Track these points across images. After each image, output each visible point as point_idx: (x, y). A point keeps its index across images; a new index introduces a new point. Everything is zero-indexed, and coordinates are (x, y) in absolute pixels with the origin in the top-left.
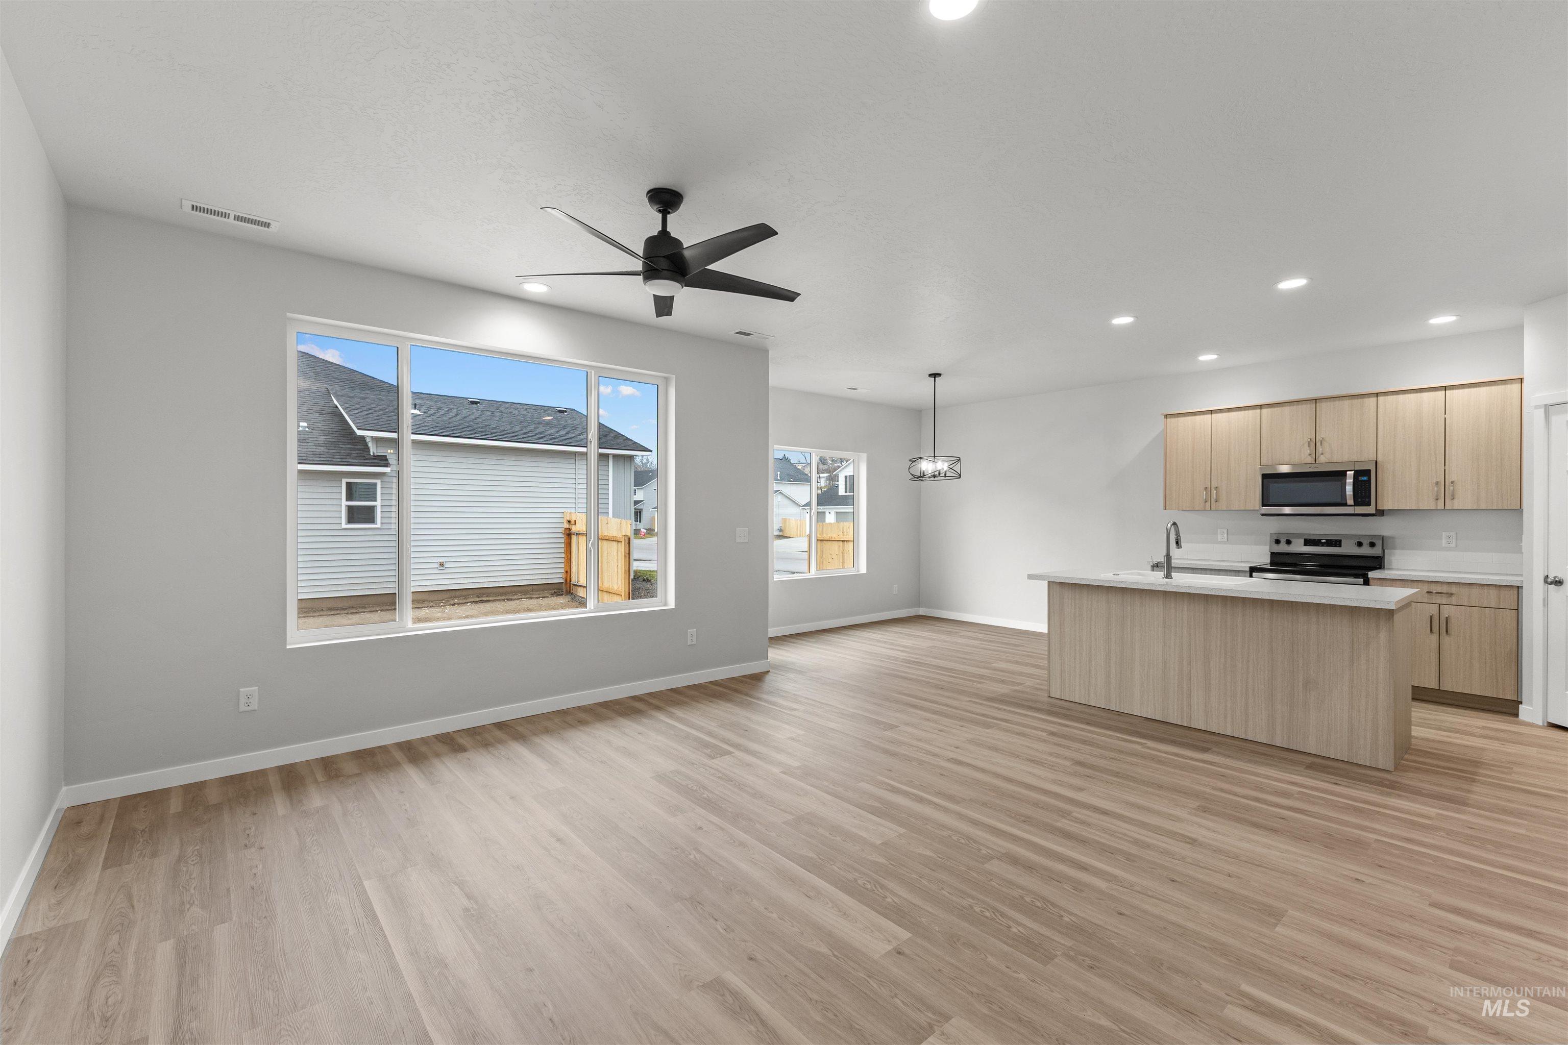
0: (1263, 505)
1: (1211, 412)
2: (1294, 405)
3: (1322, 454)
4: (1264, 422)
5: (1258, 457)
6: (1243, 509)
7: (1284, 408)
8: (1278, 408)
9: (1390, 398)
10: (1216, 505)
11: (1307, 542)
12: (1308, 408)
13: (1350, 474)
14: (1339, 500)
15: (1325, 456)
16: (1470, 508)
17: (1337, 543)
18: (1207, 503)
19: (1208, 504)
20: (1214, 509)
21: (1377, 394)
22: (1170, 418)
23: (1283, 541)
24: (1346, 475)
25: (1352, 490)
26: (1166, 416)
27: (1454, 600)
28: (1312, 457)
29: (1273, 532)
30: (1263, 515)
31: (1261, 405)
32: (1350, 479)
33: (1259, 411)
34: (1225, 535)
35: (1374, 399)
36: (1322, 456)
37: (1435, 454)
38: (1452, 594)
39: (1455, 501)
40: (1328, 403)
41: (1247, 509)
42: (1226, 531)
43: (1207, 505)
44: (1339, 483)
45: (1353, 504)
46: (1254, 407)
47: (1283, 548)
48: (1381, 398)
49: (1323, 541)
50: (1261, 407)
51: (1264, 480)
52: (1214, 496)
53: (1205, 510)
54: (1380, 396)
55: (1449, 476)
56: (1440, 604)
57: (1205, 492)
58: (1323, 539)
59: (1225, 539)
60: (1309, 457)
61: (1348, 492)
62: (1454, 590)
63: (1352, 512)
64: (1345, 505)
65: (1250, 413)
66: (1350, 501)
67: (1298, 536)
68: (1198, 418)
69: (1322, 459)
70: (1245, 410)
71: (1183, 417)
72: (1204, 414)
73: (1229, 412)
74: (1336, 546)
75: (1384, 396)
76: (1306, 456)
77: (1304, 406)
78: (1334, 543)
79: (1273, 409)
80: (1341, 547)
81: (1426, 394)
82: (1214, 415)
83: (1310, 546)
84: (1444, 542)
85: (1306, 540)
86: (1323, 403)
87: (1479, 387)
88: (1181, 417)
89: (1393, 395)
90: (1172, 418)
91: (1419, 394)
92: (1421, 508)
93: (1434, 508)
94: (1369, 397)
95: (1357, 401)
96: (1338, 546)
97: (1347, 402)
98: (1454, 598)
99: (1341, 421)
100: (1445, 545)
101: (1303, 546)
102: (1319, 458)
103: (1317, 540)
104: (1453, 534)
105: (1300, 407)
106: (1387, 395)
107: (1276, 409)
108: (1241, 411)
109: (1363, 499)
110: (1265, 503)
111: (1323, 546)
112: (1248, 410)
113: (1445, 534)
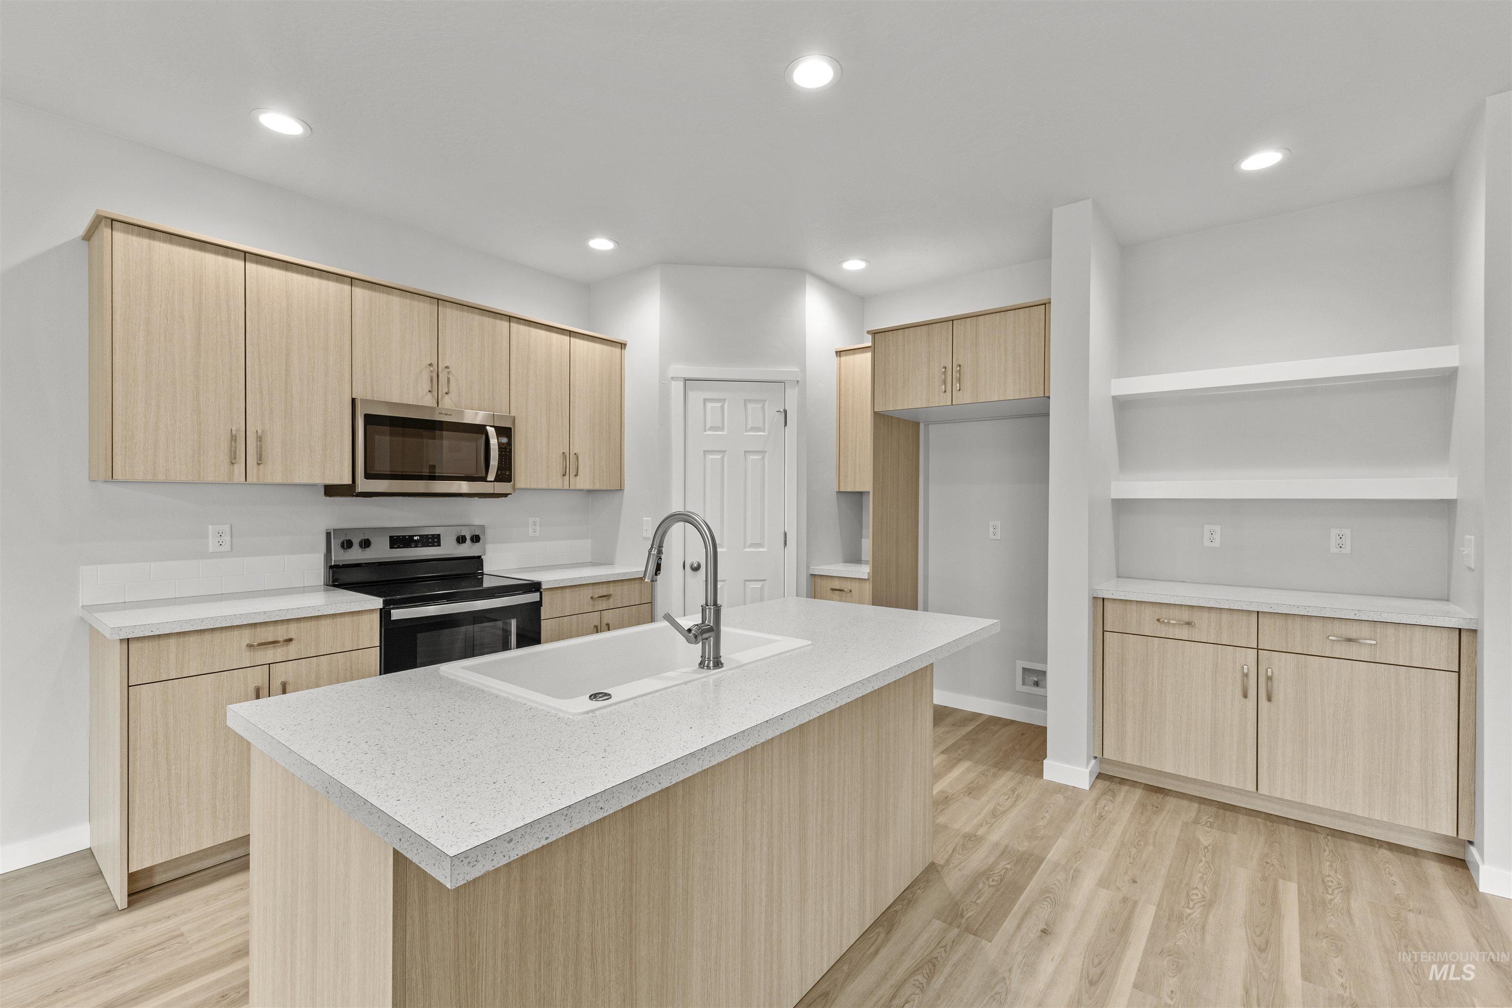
0: (367, 476)
1: (245, 255)
2: (406, 298)
3: (447, 394)
4: (358, 313)
5: (346, 380)
6: (318, 482)
7: (391, 296)
8: (382, 295)
9: (523, 328)
10: (258, 471)
11: (397, 542)
12: (424, 308)
13: (492, 431)
14: (474, 472)
15: (451, 399)
16: (589, 488)
17: (434, 540)
18: (236, 466)
19: (239, 468)
20: (255, 481)
21: (510, 318)
23: (356, 542)
24: (485, 433)
25: (495, 458)
27: (611, 603)
28: (433, 396)
31: (351, 278)
32: (493, 440)
33: (347, 288)
34: (227, 538)
35: (505, 324)
36: (446, 396)
38: (610, 596)
39: (578, 477)
40: (466, 314)
41: (327, 482)
42: (227, 528)
43: (236, 472)
44: (474, 444)
45: (491, 479)
46: (339, 277)
47: (355, 556)
48: (514, 325)
49: (415, 538)
50: (353, 280)
51: (367, 427)
52: (253, 451)
53: (227, 481)
54: (514, 322)
55: (573, 446)
56: (601, 611)
57: (231, 441)
58: (415, 536)
59: (227, 547)
60: (429, 394)
61: (492, 459)
63: (491, 491)
64: (484, 479)
65: (331, 286)
66: (490, 475)
67: (379, 531)
68: (210, 258)
69: (447, 402)
70: (320, 277)
72: (226, 255)
73: (286, 269)
74: (433, 546)
75: (517, 323)
76: (425, 393)
77: (421, 304)
78: (430, 540)
79: (373, 294)
80: (439, 545)
81: (555, 336)
82: (252, 267)
83: (399, 547)
84: (530, 530)
85: (391, 538)
86: (447, 309)
87: (595, 342)
88: (160, 240)
89: (525, 325)
90: (132, 234)
91: (548, 333)
92: (551, 487)
93: (560, 487)
94: (501, 319)
95: (488, 321)
96: (436, 544)
97: (477, 318)
98: (611, 600)
99: (471, 346)
100: (531, 533)
101: (391, 548)
102: (442, 398)
103: (407, 537)
104: (538, 519)
105: (415, 303)
106: (520, 323)
107: (378, 294)
108: (312, 275)
109: (505, 473)
110: (368, 472)
111: (416, 546)
112: (328, 279)
113: (531, 520)
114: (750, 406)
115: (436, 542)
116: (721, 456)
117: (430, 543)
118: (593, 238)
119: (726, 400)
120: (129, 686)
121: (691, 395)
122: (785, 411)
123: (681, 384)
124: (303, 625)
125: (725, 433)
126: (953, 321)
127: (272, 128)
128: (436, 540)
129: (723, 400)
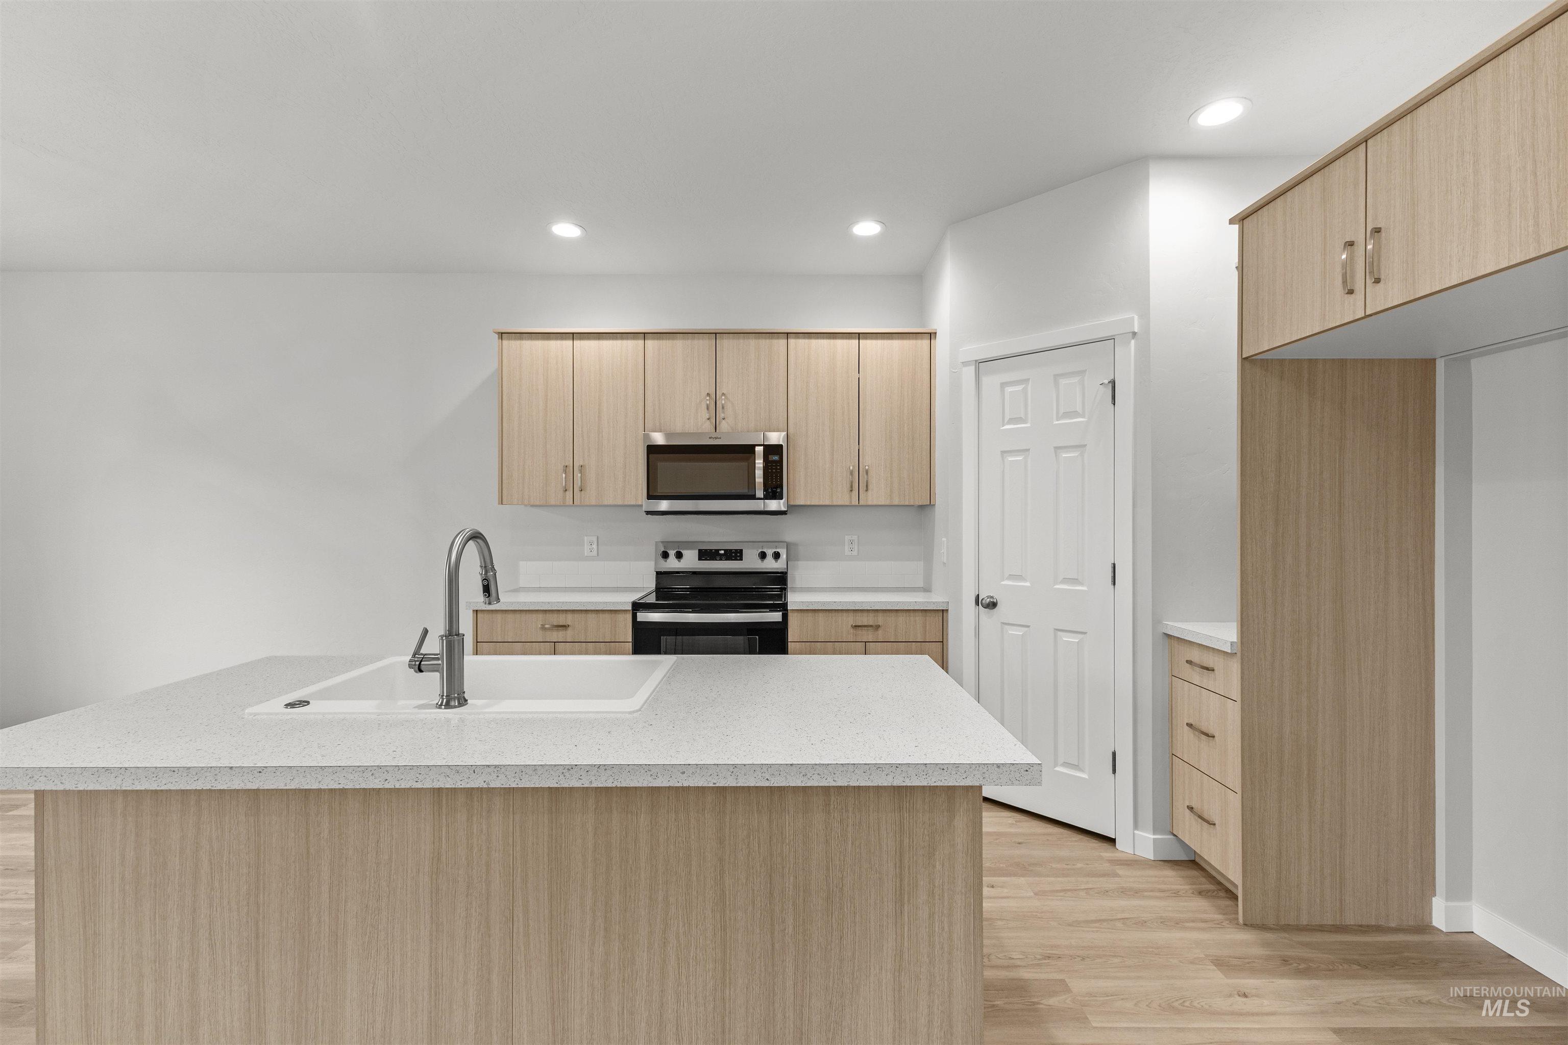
0: (650, 497)
1: (573, 336)
2: (691, 339)
3: (724, 419)
4: (649, 361)
5: (641, 418)
6: (620, 503)
7: (675, 341)
8: (668, 341)
9: (802, 342)
10: (581, 495)
11: (705, 555)
12: (704, 344)
13: (760, 450)
14: (745, 491)
15: (727, 423)
16: (883, 503)
17: (736, 555)
18: (567, 492)
19: (569, 494)
20: (578, 503)
21: (787, 335)
22: (509, 339)
23: (672, 553)
24: (754, 452)
25: (762, 476)
26: (501, 335)
27: (880, 635)
28: (711, 423)
29: (659, 539)
30: (648, 513)
31: (644, 333)
32: (759, 459)
33: (641, 342)
34: (595, 546)
35: (783, 342)
36: (724, 421)
37: (849, 427)
38: (878, 627)
39: (870, 492)
40: (742, 341)
41: (626, 503)
42: (595, 539)
43: (568, 497)
44: (744, 464)
45: (763, 497)
46: (635, 335)
47: (672, 564)
48: (792, 341)
49: (721, 552)
50: (645, 335)
51: (650, 455)
52: (578, 483)
53: (564, 505)
54: (793, 338)
55: (863, 459)
56: (866, 642)
57: (564, 475)
58: (721, 550)
59: (595, 553)
60: (708, 422)
61: (758, 478)
62: (880, 620)
63: (761, 508)
64: (753, 497)
65: (629, 344)
66: (760, 493)
67: (689, 545)
68: (553, 344)
69: (724, 426)
70: (622, 339)
71: (529, 339)
72: (560, 339)
73: (599, 339)
74: (736, 559)
75: (795, 338)
76: (704, 420)
77: (701, 342)
78: (733, 554)
79: (661, 342)
80: (741, 559)
81: (840, 343)
82: (577, 343)
83: (706, 559)
84: (847, 548)
85: (700, 551)
86: (724, 340)
87: (892, 339)
88: (526, 339)
89: (804, 338)
90: (512, 340)
91: (832, 341)
92: (835, 503)
93: (847, 503)
94: (778, 338)
95: (764, 343)
96: (738, 558)
97: (752, 342)
98: (880, 632)
99: (747, 370)
100: (847, 552)
101: (699, 560)
102: (720, 424)
103: (713, 551)
104: (855, 538)
105: (696, 342)
106: (798, 338)
107: (664, 342)
108: (616, 339)
109: (774, 490)
110: (650, 494)
111: (721, 560)
112: (627, 339)
113: (847, 538)
114: (1063, 382)
115: (738, 556)
116: (1023, 456)
117: (733, 557)
118: (856, 222)
119: (1029, 379)
120: (477, 642)
121: (986, 380)
122: (1113, 383)
123: (972, 369)
124: (576, 616)
125: (1028, 425)
126: (1366, 141)
127: (562, 235)
128: (738, 554)
129: (1026, 381)
